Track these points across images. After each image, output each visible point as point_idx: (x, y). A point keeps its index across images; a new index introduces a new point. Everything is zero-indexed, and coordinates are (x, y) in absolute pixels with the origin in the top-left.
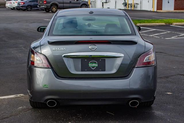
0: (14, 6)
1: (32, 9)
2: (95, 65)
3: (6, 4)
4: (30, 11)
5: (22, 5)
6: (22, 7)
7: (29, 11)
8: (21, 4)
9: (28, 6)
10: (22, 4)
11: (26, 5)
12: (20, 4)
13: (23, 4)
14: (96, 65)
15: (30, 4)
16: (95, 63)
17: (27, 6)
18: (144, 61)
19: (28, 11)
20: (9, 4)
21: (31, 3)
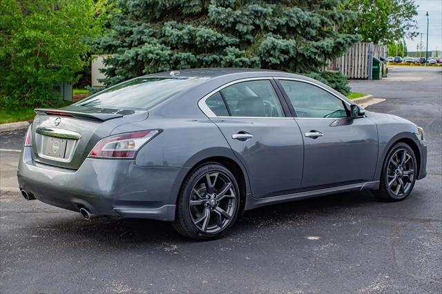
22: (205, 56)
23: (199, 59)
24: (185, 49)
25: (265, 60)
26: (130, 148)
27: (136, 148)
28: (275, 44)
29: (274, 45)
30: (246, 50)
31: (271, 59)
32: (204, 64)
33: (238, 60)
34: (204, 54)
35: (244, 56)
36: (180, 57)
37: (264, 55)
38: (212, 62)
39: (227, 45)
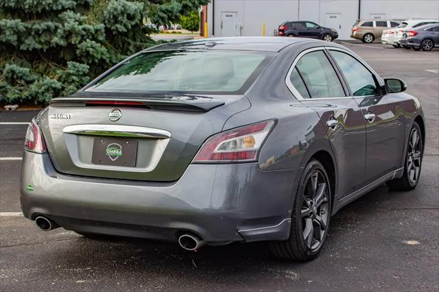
0: (397, 41)
1: (434, 47)
2: (117, 152)
3: (383, 36)
4: (430, 50)
5: (410, 38)
6: (411, 41)
7: (427, 51)
8: (408, 34)
9: (425, 39)
10: (410, 36)
11: (421, 36)
12: (406, 36)
13: (413, 34)
14: (119, 153)
15: (429, 34)
16: (119, 148)
17: (423, 41)
18: (216, 150)
19: (424, 50)
20: (388, 35)
21: (433, 34)
22: (34, 24)
23: (27, 28)
24: (6, 15)
25: (110, 28)
26: (244, 147)
27: (257, 146)
28: (127, 8)
29: (125, 9)
30: (87, 15)
31: (118, 26)
32: (33, 33)
33: (80, 27)
34: (32, 21)
35: (86, 23)
36: (5, 26)
37: (109, 21)
38: (44, 30)
39: (64, 9)
